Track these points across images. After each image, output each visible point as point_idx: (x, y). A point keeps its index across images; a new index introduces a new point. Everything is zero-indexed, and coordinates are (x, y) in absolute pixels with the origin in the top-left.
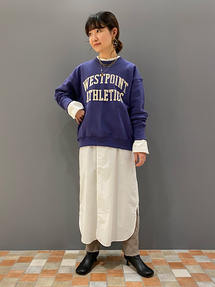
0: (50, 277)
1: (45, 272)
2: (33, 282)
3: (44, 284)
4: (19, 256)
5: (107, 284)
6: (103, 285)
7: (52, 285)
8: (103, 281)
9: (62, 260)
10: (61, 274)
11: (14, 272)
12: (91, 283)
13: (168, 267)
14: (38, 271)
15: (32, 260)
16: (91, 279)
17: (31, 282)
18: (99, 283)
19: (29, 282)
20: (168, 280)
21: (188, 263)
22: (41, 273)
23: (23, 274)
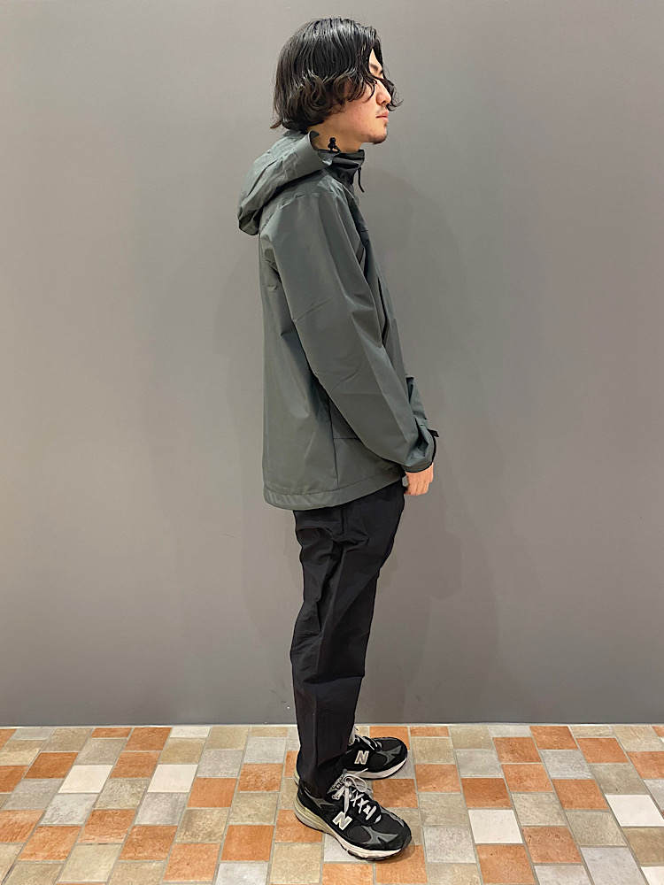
0: (108, 840)
1: (99, 818)
2: (56, 861)
3: (87, 871)
4: (38, 750)
5: (269, 874)
6: (257, 880)
7: (109, 878)
8: (258, 859)
9: (155, 766)
10: (144, 826)
11: (10, 817)
12: (222, 866)
13: (457, 797)
14: (79, 815)
15: (71, 767)
16: (225, 849)
17: (51, 861)
18: (244, 868)
19: (47, 861)
20: (451, 858)
21: (520, 782)
22: (88, 823)
23: (37, 827)
